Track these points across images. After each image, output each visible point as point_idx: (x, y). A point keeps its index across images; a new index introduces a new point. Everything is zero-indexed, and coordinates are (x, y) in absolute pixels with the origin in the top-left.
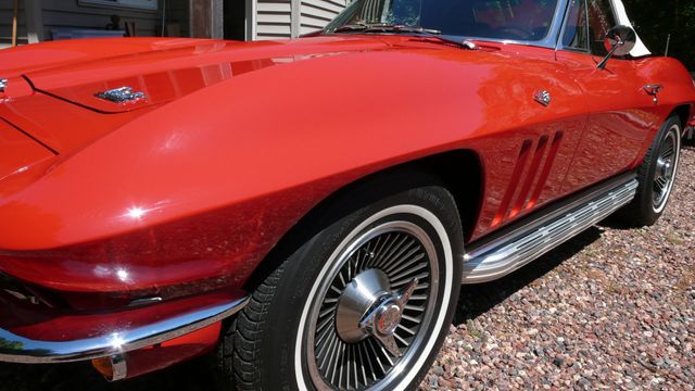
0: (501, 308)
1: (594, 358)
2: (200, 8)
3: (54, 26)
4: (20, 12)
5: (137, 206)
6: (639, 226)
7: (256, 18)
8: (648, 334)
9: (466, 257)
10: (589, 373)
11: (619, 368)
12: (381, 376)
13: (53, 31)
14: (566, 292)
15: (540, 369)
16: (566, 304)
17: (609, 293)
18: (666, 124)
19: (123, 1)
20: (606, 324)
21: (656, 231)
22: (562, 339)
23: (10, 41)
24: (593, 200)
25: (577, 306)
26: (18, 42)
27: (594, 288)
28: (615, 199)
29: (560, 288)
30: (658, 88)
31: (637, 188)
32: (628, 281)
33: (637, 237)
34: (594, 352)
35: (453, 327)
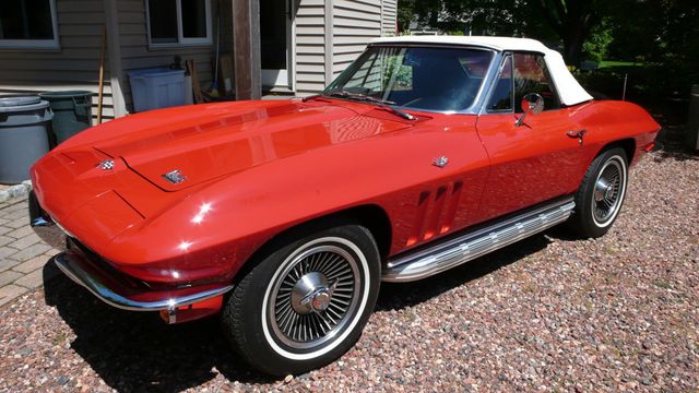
0: (436, 300)
1: (484, 335)
2: (242, 58)
3: (131, 70)
4: (105, 62)
5: (185, 241)
6: (586, 239)
7: (295, 49)
8: (536, 321)
9: (390, 265)
10: (474, 344)
11: (499, 341)
12: (322, 335)
13: (130, 74)
14: (491, 290)
15: (441, 340)
16: (486, 298)
17: (525, 291)
18: (603, 156)
19: (184, 41)
20: (508, 314)
21: (600, 243)
22: (468, 322)
23: (98, 84)
24: (521, 221)
25: (493, 300)
26: (104, 84)
27: (514, 287)
28: (545, 220)
29: (489, 287)
30: (582, 133)
31: (573, 209)
32: (546, 282)
33: (579, 247)
34: (487, 331)
35: (394, 311)
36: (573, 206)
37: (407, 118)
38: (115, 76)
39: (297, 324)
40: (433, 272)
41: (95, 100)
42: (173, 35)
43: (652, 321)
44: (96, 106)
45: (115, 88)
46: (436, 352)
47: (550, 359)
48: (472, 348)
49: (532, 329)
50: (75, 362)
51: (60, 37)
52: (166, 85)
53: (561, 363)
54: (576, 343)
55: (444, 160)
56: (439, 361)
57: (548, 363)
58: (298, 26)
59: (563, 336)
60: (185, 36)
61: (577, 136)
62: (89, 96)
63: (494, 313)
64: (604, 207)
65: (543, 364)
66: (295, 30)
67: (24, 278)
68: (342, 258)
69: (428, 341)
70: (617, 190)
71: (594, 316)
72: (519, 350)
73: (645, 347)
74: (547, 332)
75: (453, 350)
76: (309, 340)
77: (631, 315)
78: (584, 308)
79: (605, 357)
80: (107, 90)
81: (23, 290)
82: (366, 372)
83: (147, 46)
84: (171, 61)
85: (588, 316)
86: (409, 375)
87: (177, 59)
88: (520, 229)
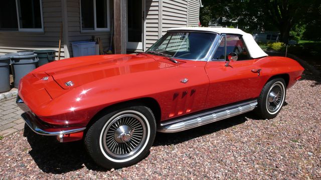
0: (187, 142)
1: (203, 158)
2: (118, 36)
3: (72, 41)
4: (62, 37)
8: (229, 153)
10: (197, 161)
11: (209, 161)
12: (128, 152)
13: (72, 43)
14: (213, 139)
15: (183, 159)
16: (210, 143)
17: (228, 141)
18: (271, 81)
19: (97, 29)
20: (217, 150)
21: (271, 121)
22: (198, 152)
23: (58, 47)
24: (229, 109)
25: (212, 144)
26: (61, 47)
27: (224, 138)
28: (241, 109)
29: (212, 138)
30: (259, 70)
31: (256, 105)
32: (239, 137)
33: (260, 123)
34: (205, 156)
35: (166, 146)
36: (256, 103)
37: (175, 62)
38: (65, 44)
39: (117, 147)
40: (183, 129)
41: (57, 54)
42: (92, 27)
43: (284, 156)
44: (57, 56)
45: (65, 49)
46: (180, 163)
47: (230, 169)
48: (196, 163)
49: (226, 157)
50: (29, 159)
51: (44, 27)
52: (87, 48)
53: (235, 171)
54: (244, 163)
55: (186, 80)
56: (180, 167)
57: (229, 171)
58: (147, 23)
59: (239, 160)
60: (98, 27)
61: (257, 72)
62: (54, 52)
63: (211, 149)
64: (273, 105)
65: (226, 171)
66: (145, 25)
67: (17, 126)
68: (137, 120)
69: (177, 159)
70: (280, 97)
71: (257, 152)
72: (217, 165)
73: (277, 167)
74: (233, 158)
75: (188, 163)
76: (122, 154)
77: (275, 153)
78: (254, 149)
79: (256, 170)
80: (62, 50)
81: (16, 130)
82: (147, 170)
83: (80, 31)
84: (90, 38)
85: (254, 152)
86: (165, 172)
87: (93, 37)
88: (228, 113)
